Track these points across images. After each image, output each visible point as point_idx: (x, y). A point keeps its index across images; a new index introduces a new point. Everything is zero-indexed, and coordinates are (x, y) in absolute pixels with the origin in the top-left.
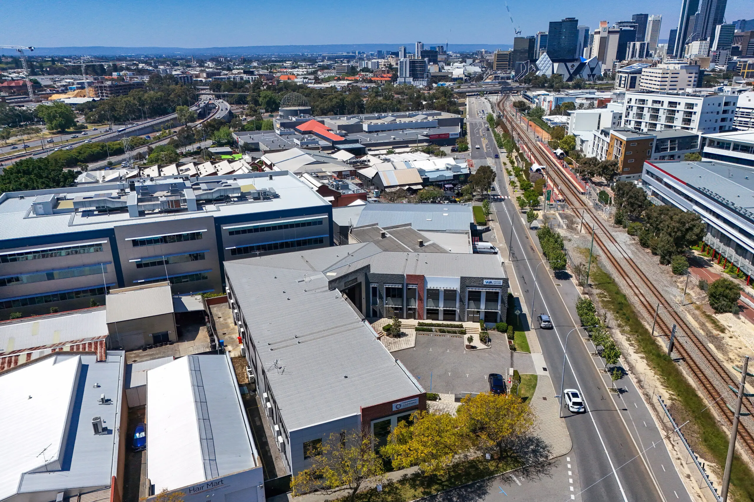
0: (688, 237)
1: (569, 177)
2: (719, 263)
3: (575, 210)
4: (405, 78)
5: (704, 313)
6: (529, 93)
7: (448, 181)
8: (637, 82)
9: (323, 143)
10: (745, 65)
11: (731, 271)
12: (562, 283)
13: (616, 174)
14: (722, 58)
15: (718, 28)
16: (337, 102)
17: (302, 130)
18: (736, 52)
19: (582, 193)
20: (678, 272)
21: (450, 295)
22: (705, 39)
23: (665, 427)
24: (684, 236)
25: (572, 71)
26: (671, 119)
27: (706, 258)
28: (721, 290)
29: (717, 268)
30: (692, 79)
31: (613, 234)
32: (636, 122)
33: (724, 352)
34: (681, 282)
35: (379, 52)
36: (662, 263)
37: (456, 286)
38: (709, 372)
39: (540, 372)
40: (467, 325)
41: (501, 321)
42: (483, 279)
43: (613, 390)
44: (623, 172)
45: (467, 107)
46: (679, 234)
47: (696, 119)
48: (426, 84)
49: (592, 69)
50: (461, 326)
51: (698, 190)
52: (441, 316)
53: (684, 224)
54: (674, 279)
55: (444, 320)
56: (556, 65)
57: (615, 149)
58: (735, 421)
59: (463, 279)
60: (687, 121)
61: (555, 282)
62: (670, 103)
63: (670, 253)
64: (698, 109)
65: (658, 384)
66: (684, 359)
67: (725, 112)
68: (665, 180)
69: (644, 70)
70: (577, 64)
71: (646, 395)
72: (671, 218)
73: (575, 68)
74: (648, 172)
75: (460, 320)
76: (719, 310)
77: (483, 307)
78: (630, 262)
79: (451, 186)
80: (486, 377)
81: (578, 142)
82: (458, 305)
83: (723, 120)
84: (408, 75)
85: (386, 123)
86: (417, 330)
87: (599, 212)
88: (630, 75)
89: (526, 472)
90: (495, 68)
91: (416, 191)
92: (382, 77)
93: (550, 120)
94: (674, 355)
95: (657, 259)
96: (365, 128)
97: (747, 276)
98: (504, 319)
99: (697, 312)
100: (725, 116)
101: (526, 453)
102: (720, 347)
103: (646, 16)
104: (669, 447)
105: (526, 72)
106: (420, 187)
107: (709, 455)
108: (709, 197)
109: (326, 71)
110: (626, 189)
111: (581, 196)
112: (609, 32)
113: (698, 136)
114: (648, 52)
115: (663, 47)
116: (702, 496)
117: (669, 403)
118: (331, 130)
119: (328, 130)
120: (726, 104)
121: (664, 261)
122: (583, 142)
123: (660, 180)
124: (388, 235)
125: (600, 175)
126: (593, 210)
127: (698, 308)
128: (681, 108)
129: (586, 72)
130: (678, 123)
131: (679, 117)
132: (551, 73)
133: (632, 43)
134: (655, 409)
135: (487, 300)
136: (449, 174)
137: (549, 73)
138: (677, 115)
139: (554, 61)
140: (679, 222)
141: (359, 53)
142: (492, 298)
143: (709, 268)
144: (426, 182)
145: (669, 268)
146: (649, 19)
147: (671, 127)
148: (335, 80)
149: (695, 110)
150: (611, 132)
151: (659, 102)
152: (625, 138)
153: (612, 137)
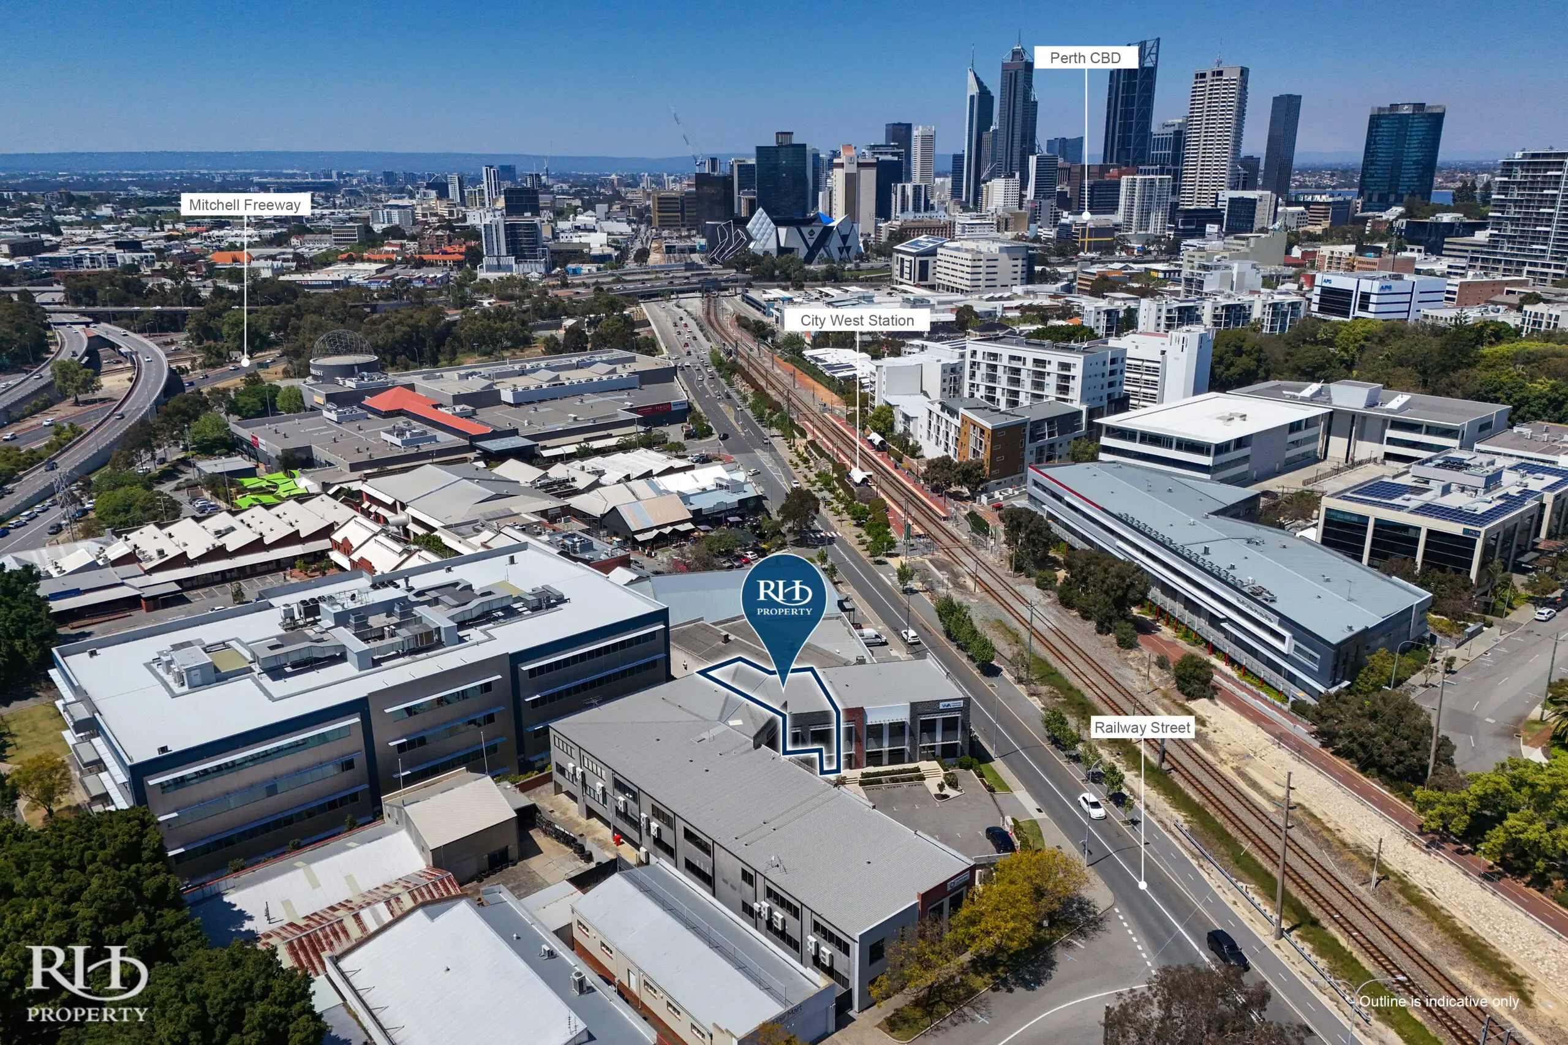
0: (1130, 596)
1: (910, 486)
2: (1167, 624)
3: (948, 551)
4: (499, 256)
5: (1174, 701)
6: (753, 294)
7: (732, 511)
8: (930, 271)
9: (445, 439)
10: (1084, 230)
11: (1186, 636)
12: (993, 681)
13: (982, 481)
14: (1046, 213)
15: (1033, 161)
16: (405, 333)
17: (383, 409)
18: (1065, 203)
19: (945, 519)
20: (1126, 644)
21: (897, 729)
22: (1013, 176)
23: (1194, 856)
24: (1125, 595)
25: (811, 242)
26: (1039, 385)
27: (1149, 618)
28: (1190, 669)
29: (1166, 632)
30: (1019, 269)
31: (1017, 588)
32: (987, 387)
33: (1215, 753)
34: (1133, 659)
35: (389, 177)
36: (1100, 632)
37: (904, 716)
38: (1206, 780)
39: (1037, 816)
40: (924, 765)
41: (963, 754)
42: (939, 702)
43: (1126, 823)
44: (992, 477)
45: (654, 327)
46: (1120, 592)
47: (1076, 385)
48: (543, 270)
49: (845, 238)
50: (917, 770)
51: (1119, 518)
52: (885, 759)
53: (1123, 579)
54: (1123, 655)
55: (890, 763)
56: (783, 231)
57: (972, 439)
58: (1282, 835)
59: (914, 706)
60: (1063, 389)
61: (986, 682)
62: (1036, 361)
63: (1110, 619)
64: (1077, 372)
65: (1166, 806)
66: (1174, 768)
67: (1112, 373)
68: (1067, 498)
69: (939, 250)
70: (818, 231)
71: (1161, 821)
72: (1106, 571)
73: (816, 236)
74: (1036, 484)
75: (911, 761)
76: (1191, 697)
77: (939, 738)
78: (1058, 633)
79: (737, 519)
80: (982, 833)
81: (899, 418)
82: (907, 740)
83: (1111, 385)
84: (504, 252)
85: (545, 386)
86: (861, 784)
87: (983, 551)
88: (918, 259)
89: (1082, 933)
90: (656, 223)
91: (686, 535)
92: (445, 253)
93: (821, 361)
94: (1165, 766)
95: (1091, 625)
96: (507, 396)
97: (1207, 642)
98: (967, 751)
99: (1166, 702)
100: (1112, 379)
101: (1073, 913)
102: (1207, 746)
103: (909, 127)
104: (1205, 876)
105: (729, 243)
106: (689, 526)
107: (1245, 877)
108: (1137, 529)
109: (308, 237)
110: (1024, 520)
111: (943, 523)
112: (860, 165)
113: (1081, 412)
114: (927, 201)
115: (943, 183)
116: (1254, 920)
117: (1186, 826)
118: (441, 406)
119: (436, 406)
120: (1113, 361)
121: (1103, 628)
122: (907, 419)
123: (1060, 499)
124: (732, 637)
125: (960, 484)
126: (973, 549)
127: (1165, 695)
128: (1053, 368)
129: (835, 243)
130: (1051, 391)
131: (1051, 382)
132: (775, 246)
133: (899, 186)
134: (1176, 837)
135: (944, 729)
136: (731, 499)
137: (772, 246)
138: (1047, 380)
139: (778, 223)
140: (1118, 576)
141: (340, 175)
142: (950, 725)
143: (1158, 634)
144: (698, 517)
145: (1111, 638)
146: (916, 133)
147: (1040, 397)
148: (343, 261)
149: (1073, 372)
150: (961, 410)
151: (1019, 359)
152: (989, 426)
153: (965, 420)
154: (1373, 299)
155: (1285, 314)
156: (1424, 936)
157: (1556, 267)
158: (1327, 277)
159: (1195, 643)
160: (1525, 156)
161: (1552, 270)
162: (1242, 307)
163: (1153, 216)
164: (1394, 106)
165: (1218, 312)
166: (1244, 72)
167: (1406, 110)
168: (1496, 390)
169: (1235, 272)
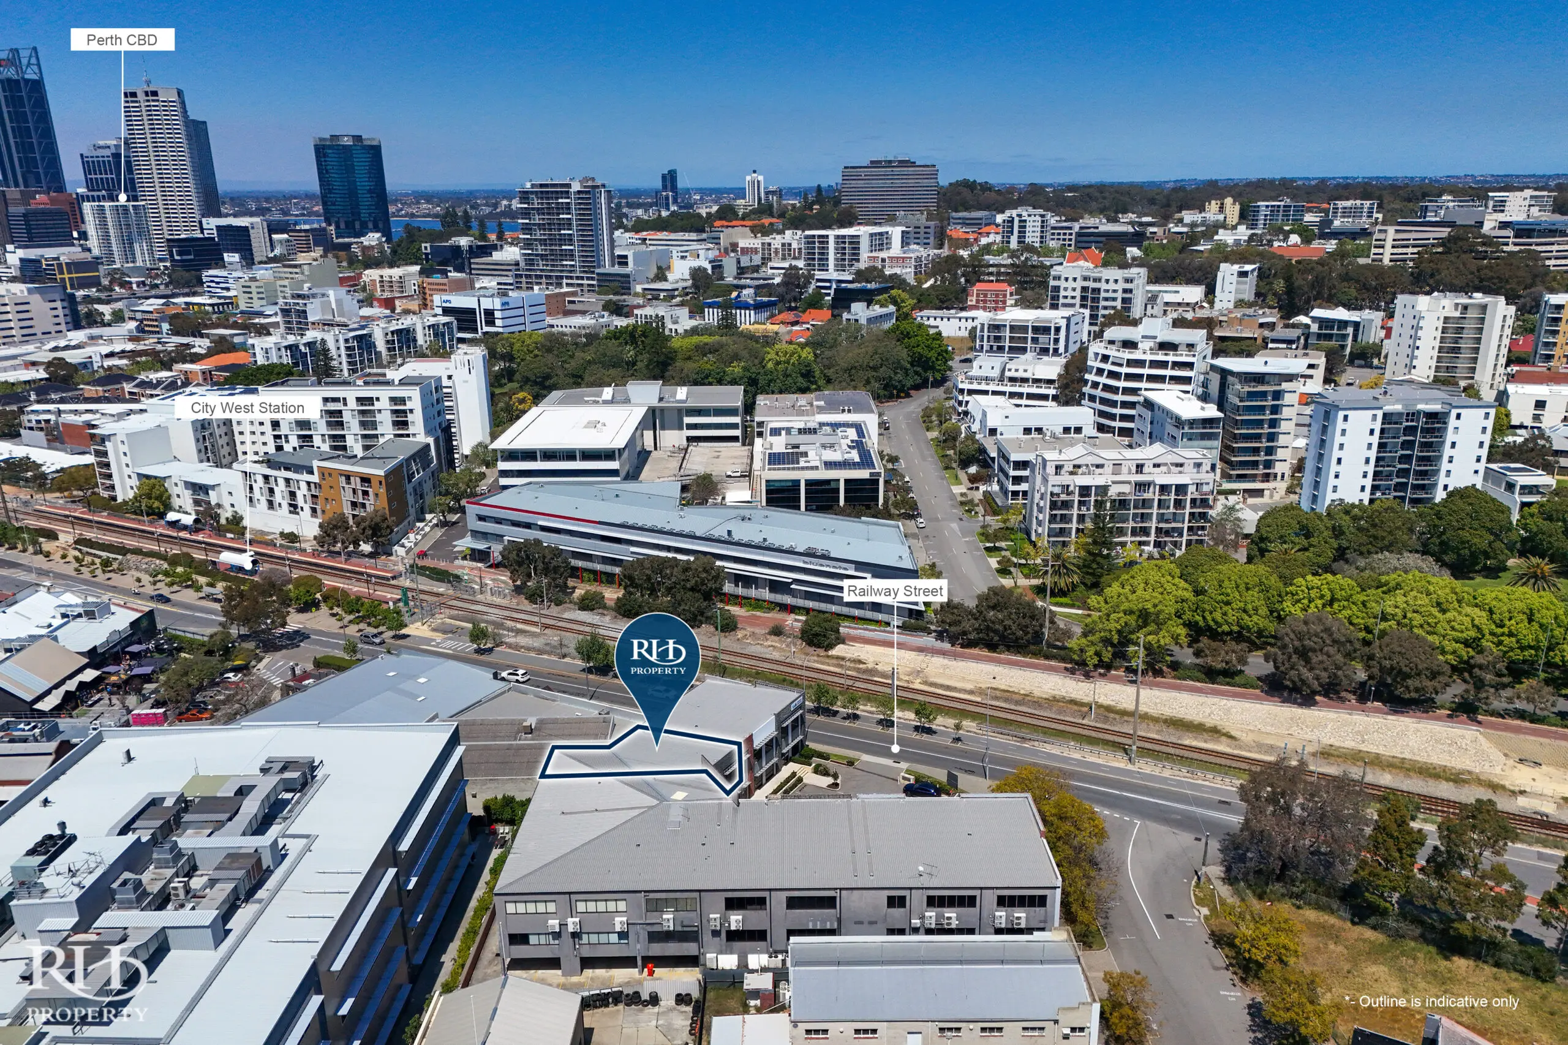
1: (297, 557)
2: (728, 604)
5: (818, 655)
7: (127, 640)
10: (59, 265)
11: (756, 607)
19: (394, 578)
20: (730, 628)
23: (1020, 742)
26: (369, 425)
28: (824, 625)
29: (735, 610)
30: (60, 312)
34: (745, 638)
37: (773, 730)
40: (795, 769)
41: (803, 747)
42: (790, 705)
47: (416, 419)
50: (795, 774)
51: (624, 526)
53: (708, 572)
57: (346, 492)
60: (401, 424)
62: (360, 400)
64: (415, 405)
67: (438, 401)
68: (540, 523)
71: (968, 731)
74: (482, 518)
76: (827, 647)
77: (791, 740)
81: (177, 490)
82: (774, 752)
83: (439, 414)
99: (814, 658)
100: (438, 407)
104: (1045, 750)
111: (393, 582)
113: (428, 445)
120: (436, 390)
121: (696, 622)
122: (201, 488)
126: (467, 597)
128: (384, 404)
130: (385, 429)
131: (384, 419)
134: (992, 736)
135: (793, 730)
138: (379, 417)
140: (704, 570)
147: (374, 436)
149: (409, 405)
150: (316, 464)
151: (336, 400)
152: (381, 473)
153: (323, 472)
154: (497, 314)
155: (443, 334)
156: (1149, 731)
157: (588, 278)
158: (445, 298)
159: (770, 610)
160: (533, 186)
161: (585, 282)
162: (407, 331)
163: (136, 246)
164: (334, 137)
165: (389, 337)
166: (180, 93)
167: (347, 141)
168: (707, 377)
169: (332, 298)
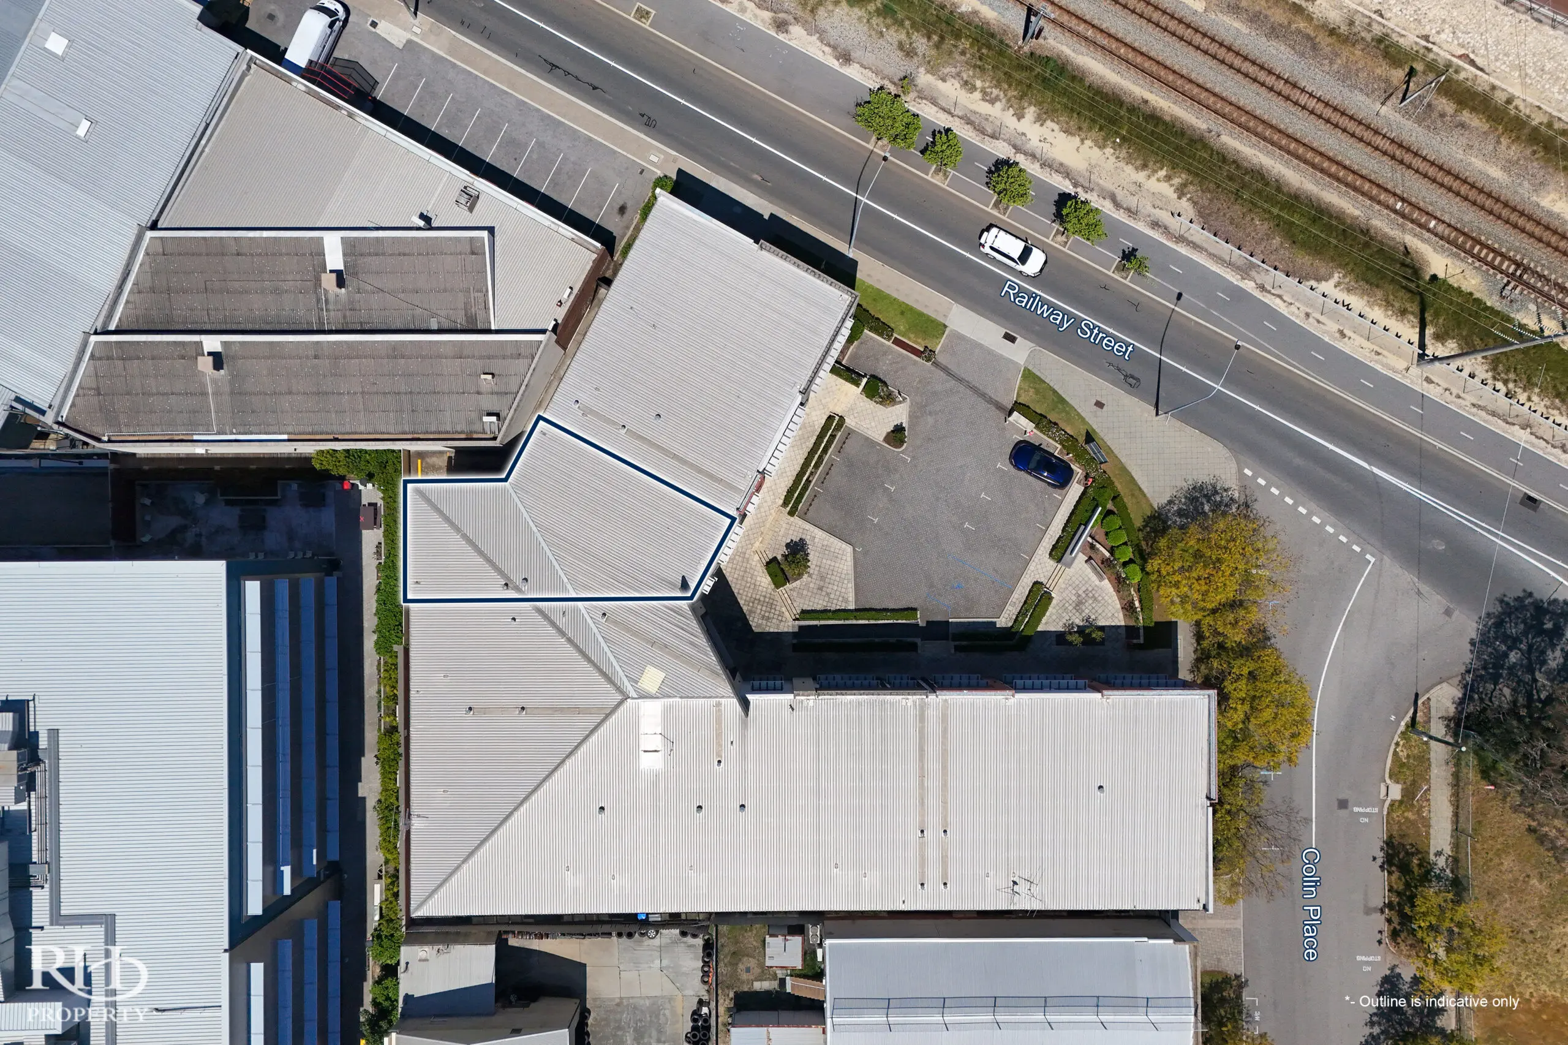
23: (1241, 273)
39: (1015, 354)
43: (1121, 269)
71: (1155, 224)
104: (1282, 307)
116: (1380, 350)
134: (1195, 246)
